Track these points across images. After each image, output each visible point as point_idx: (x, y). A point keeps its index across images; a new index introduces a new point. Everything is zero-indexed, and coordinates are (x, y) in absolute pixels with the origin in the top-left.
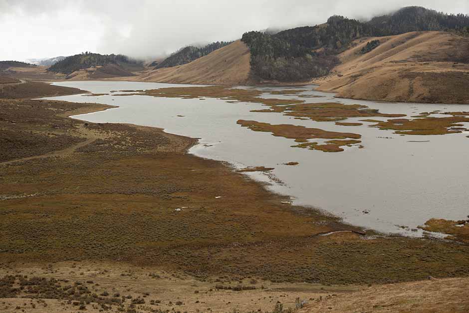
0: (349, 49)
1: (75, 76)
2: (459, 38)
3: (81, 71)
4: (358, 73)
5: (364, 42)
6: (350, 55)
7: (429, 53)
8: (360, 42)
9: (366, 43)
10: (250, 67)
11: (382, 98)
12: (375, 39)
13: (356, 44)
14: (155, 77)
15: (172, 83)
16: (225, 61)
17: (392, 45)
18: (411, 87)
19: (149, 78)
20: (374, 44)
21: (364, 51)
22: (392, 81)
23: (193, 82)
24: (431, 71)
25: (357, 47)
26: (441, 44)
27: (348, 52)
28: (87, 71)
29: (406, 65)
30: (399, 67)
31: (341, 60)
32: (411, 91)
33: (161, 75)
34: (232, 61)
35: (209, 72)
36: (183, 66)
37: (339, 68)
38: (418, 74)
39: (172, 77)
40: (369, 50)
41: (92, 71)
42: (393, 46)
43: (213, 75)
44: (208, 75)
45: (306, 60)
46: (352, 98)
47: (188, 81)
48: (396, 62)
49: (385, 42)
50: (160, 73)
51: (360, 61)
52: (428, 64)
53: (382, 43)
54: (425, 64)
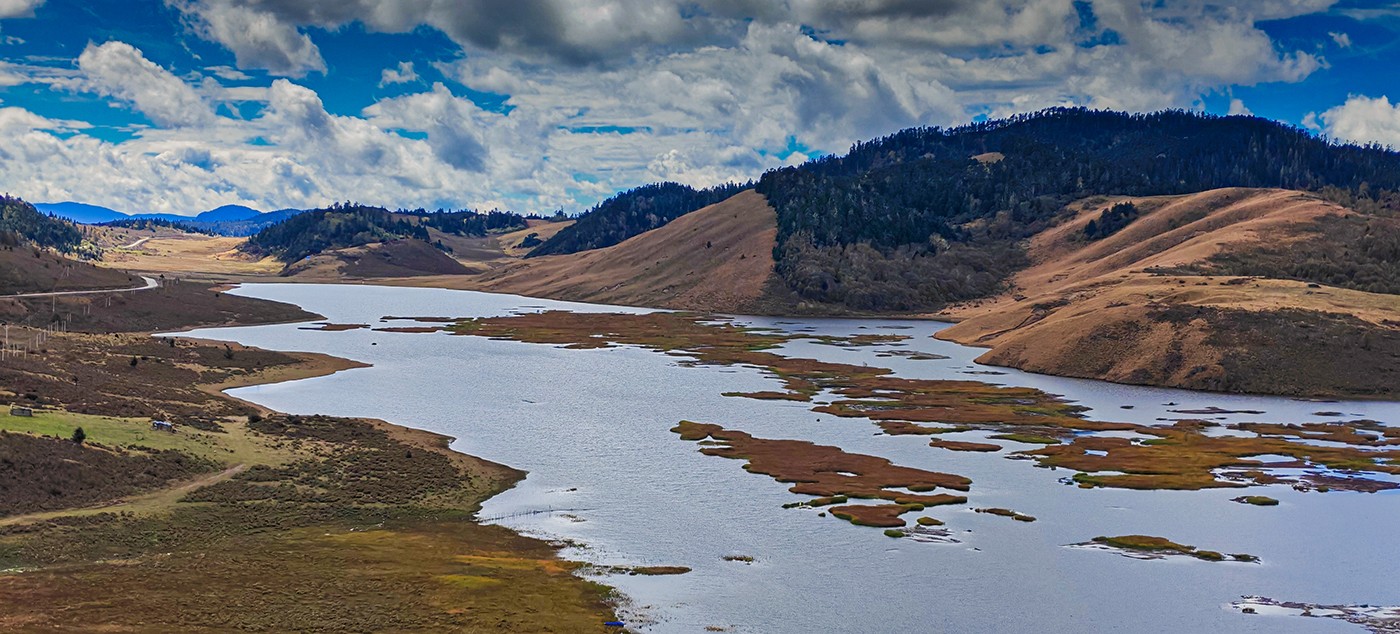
0: (1054, 226)
1: (306, 268)
2: (1342, 212)
3: (326, 255)
4: (1054, 298)
5: (1096, 209)
6: (1055, 244)
7: (1263, 251)
8: (1086, 208)
9: (1100, 212)
10: (773, 263)
12: (1124, 201)
13: (1074, 214)
14: (518, 280)
15: (561, 299)
16: (709, 245)
17: (1171, 221)
18: (1176, 345)
19: (505, 281)
20: (1127, 214)
21: (1093, 232)
22: (1131, 327)
23: (617, 298)
24: (1235, 305)
25: (1076, 222)
26: (1294, 229)
27: (1049, 234)
28: (342, 257)
29: (1182, 282)
30: (1165, 288)
31: (1030, 254)
32: (1175, 360)
33: (539, 276)
34: (728, 245)
35: (664, 275)
36: (596, 255)
37: (1022, 278)
38: (1200, 312)
39: (563, 283)
40: (1106, 231)
41: (354, 258)
42: (1172, 224)
43: (673, 281)
44: (657, 282)
45: (933, 249)
46: (1018, 366)
47: (605, 296)
48: (1161, 272)
49: (1152, 211)
50: (535, 271)
51: (1080, 260)
52: (1240, 282)
53: (1146, 213)
54: (1232, 283)
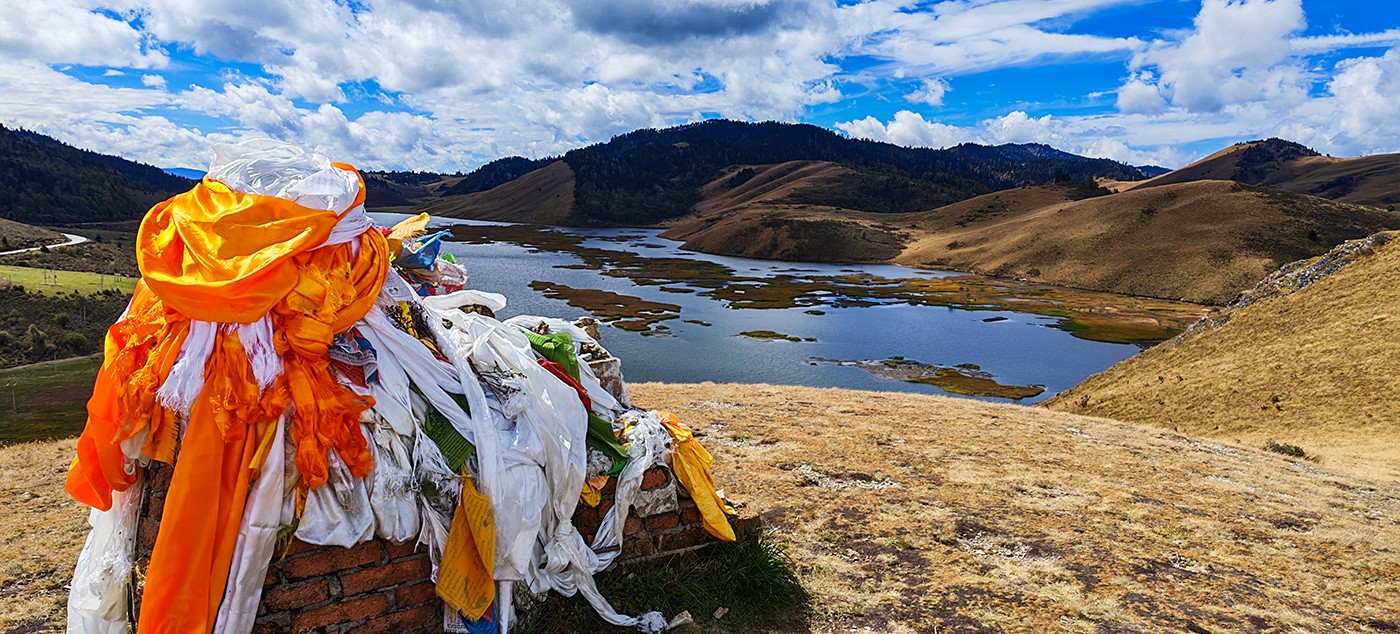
0: (714, 180)
2: (851, 172)
4: (716, 216)
5: (734, 171)
6: (715, 189)
7: (814, 192)
8: (729, 171)
9: (736, 173)
11: (738, 253)
12: (747, 167)
13: (724, 174)
14: (442, 209)
15: (464, 218)
16: (540, 190)
17: (770, 177)
18: (775, 239)
20: (750, 174)
21: (733, 183)
22: (753, 230)
24: (802, 219)
25: (725, 178)
26: (829, 181)
27: (712, 184)
29: (776, 208)
30: (768, 211)
31: (703, 194)
32: (774, 246)
34: (550, 190)
35: (517, 205)
37: (700, 206)
38: (786, 222)
40: (739, 182)
42: (771, 179)
43: (522, 209)
44: (514, 209)
45: (655, 192)
48: (766, 203)
49: (761, 172)
50: (447, 203)
51: (726, 198)
52: (804, 207)
53: (758, 173)
54: (800, 207)
